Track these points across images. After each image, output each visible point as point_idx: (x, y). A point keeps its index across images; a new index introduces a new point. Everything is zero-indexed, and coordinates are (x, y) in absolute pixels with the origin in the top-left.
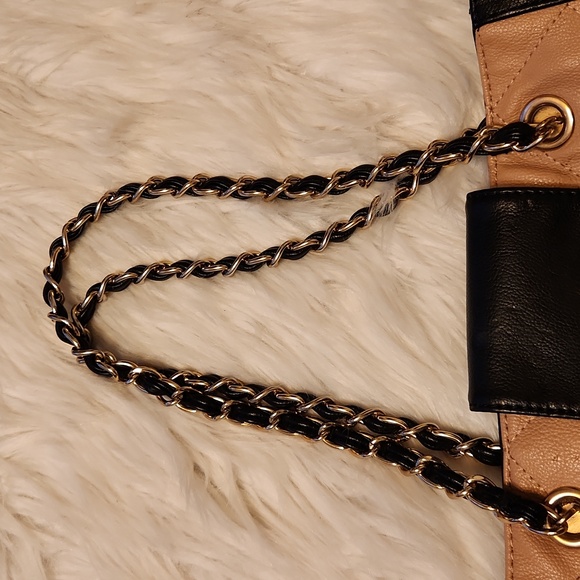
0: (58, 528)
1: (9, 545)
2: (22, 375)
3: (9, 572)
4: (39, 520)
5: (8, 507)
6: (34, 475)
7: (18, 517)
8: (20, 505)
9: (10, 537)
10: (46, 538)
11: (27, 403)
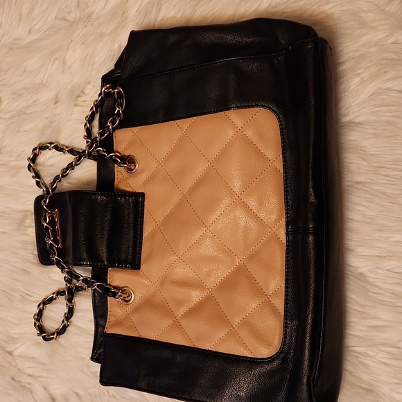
0: (45, 374)
1: (29, 386)
2: (16, 324)
3: (33, 397)
4: (38, 374)
5: (25, 373)
6: (31, 358)
7: (30, 376)
8: (29, 371)
9: (29, 383)
10: (42, 380)
11: (20, 333)
